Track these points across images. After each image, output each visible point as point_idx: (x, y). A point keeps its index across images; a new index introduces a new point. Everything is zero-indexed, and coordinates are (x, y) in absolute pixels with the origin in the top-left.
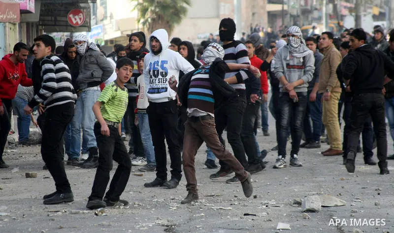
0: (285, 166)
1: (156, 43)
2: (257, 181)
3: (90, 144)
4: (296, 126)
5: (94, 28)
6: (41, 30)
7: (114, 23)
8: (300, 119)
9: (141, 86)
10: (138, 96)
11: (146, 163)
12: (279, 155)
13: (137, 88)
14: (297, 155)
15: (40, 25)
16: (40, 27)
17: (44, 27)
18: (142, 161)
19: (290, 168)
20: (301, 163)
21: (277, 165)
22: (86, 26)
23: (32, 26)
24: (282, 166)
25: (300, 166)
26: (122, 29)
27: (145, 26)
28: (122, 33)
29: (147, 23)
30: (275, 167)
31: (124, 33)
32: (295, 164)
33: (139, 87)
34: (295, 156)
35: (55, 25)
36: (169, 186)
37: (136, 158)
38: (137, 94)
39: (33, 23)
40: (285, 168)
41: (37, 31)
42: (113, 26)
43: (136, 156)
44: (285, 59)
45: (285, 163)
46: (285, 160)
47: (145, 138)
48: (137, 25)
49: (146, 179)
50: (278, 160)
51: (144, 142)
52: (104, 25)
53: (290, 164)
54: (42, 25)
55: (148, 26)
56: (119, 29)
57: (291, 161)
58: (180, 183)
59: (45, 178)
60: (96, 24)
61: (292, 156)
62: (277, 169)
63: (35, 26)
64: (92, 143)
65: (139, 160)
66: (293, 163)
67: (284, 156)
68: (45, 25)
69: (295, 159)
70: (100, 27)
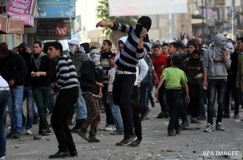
0: (213, 131)
1: (122, 45)
2: (194, 141)
3: (82, 117)
4: (220, 103)
5: (73, 37)
6: (37, 39)
7: (86, 34)
8: (223, 98)
9: (110, 77)
10: (108, 83)
11: (115, 129)
12: (208, 123)
13: (108, 77)
14: (221, 122)
15: (36, 35)
16: (37, 37)
17: (39, 37)
18: (113, 128)
19: (216, 132)
20: (223, 128)
21: (207, 130)
22: (68, 36)
23: (31, 36)
24: (210, 131)
25: (223, 130)
26: (92, 37)
27: (108, 35)
28: (92, 40)
29: (109, 33)
30: (205, 131)
31: (93, 40)
32: (220, 129)
33: (109, 77)
34: (219, 123)
35: (47, 35)
36: (134, 144)
37: (108, 125)
38: (108, 82)
39: (32, 34)
40: (212, 132)
41: (35, 40)
42: (85, 35)
43: (108, 124)
44: (212, 57)
45: (213, 128)
46: (212, 127)
47: (115, 112)
48: (102, 34)
49: (116, 140)
50: (208, 126)
51: (114, 115)
52: (79, 35)
53: (216, 129)
54: (38, 35)
55: (110, 35)
56: (90, 38)
57: (216, 127)
58: (141, 143)
59: (47, 140)
60: (74, 34)
61: (217, 123)
62: (207, 133)
63: (33, 36)
64: (83, 116)
65: (111, 127)
66: (218, 128)
67: (212, 124)
68: (40, 35)
69: (219, 125)
70: (76, 36)
